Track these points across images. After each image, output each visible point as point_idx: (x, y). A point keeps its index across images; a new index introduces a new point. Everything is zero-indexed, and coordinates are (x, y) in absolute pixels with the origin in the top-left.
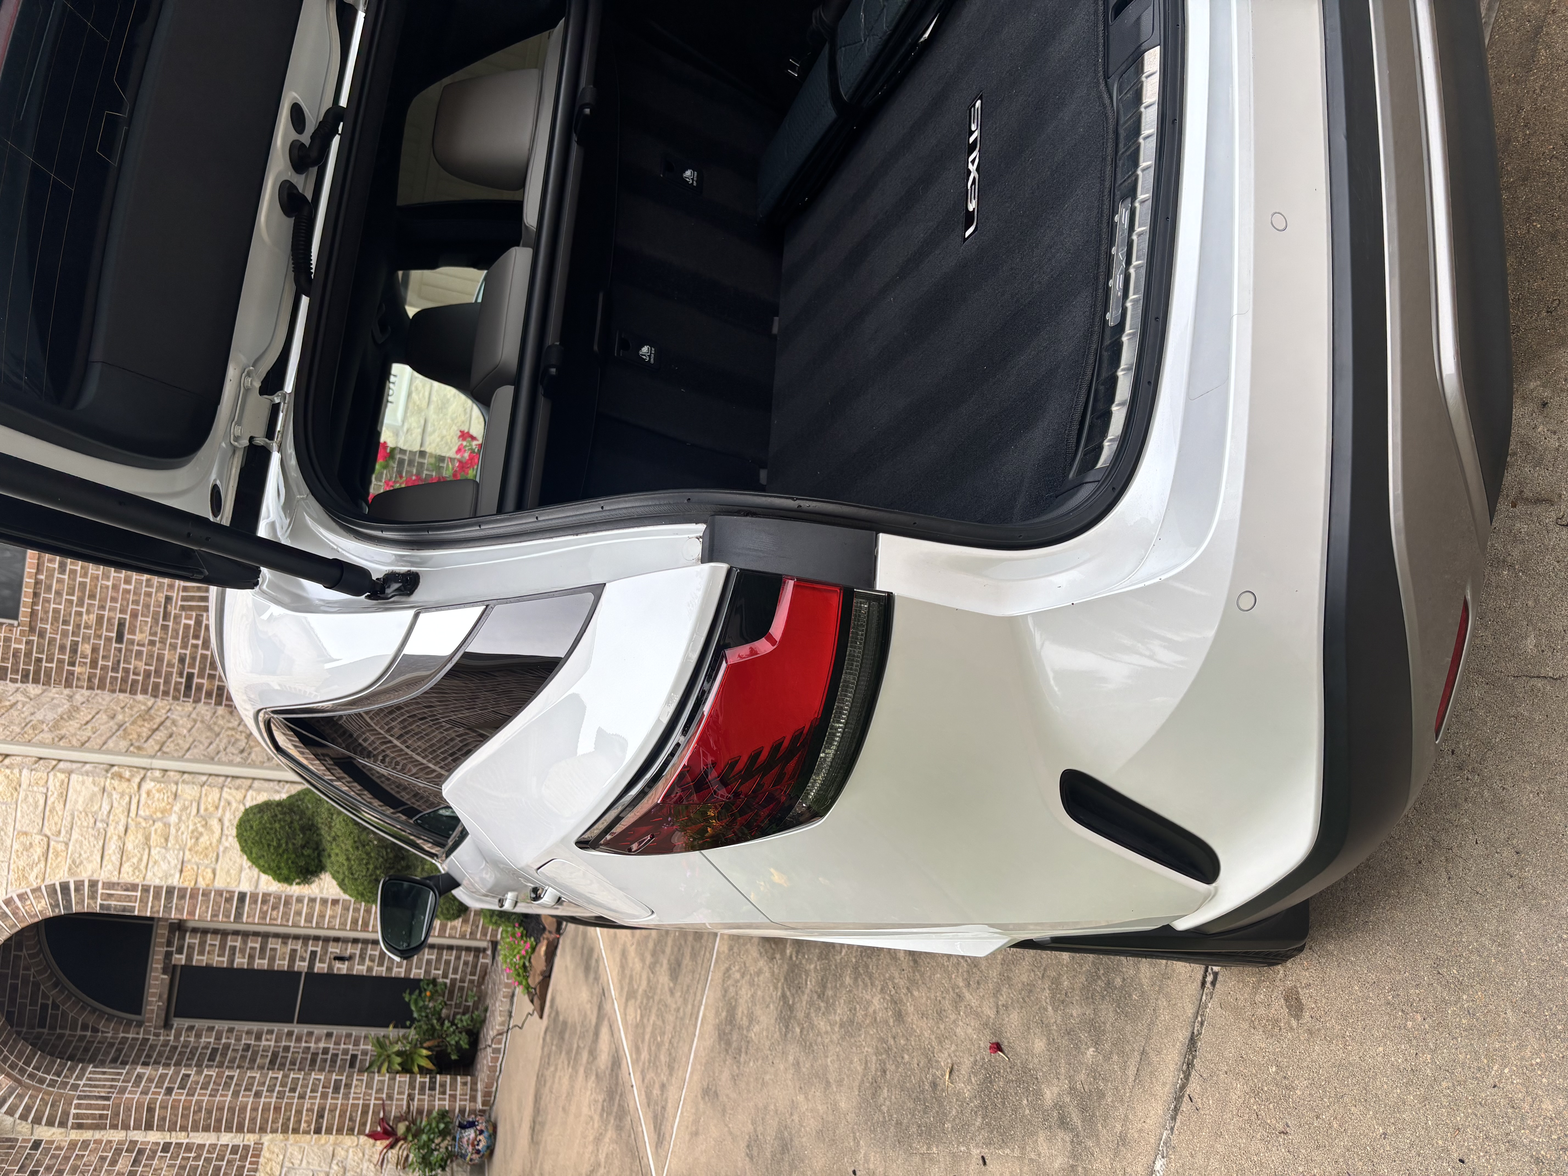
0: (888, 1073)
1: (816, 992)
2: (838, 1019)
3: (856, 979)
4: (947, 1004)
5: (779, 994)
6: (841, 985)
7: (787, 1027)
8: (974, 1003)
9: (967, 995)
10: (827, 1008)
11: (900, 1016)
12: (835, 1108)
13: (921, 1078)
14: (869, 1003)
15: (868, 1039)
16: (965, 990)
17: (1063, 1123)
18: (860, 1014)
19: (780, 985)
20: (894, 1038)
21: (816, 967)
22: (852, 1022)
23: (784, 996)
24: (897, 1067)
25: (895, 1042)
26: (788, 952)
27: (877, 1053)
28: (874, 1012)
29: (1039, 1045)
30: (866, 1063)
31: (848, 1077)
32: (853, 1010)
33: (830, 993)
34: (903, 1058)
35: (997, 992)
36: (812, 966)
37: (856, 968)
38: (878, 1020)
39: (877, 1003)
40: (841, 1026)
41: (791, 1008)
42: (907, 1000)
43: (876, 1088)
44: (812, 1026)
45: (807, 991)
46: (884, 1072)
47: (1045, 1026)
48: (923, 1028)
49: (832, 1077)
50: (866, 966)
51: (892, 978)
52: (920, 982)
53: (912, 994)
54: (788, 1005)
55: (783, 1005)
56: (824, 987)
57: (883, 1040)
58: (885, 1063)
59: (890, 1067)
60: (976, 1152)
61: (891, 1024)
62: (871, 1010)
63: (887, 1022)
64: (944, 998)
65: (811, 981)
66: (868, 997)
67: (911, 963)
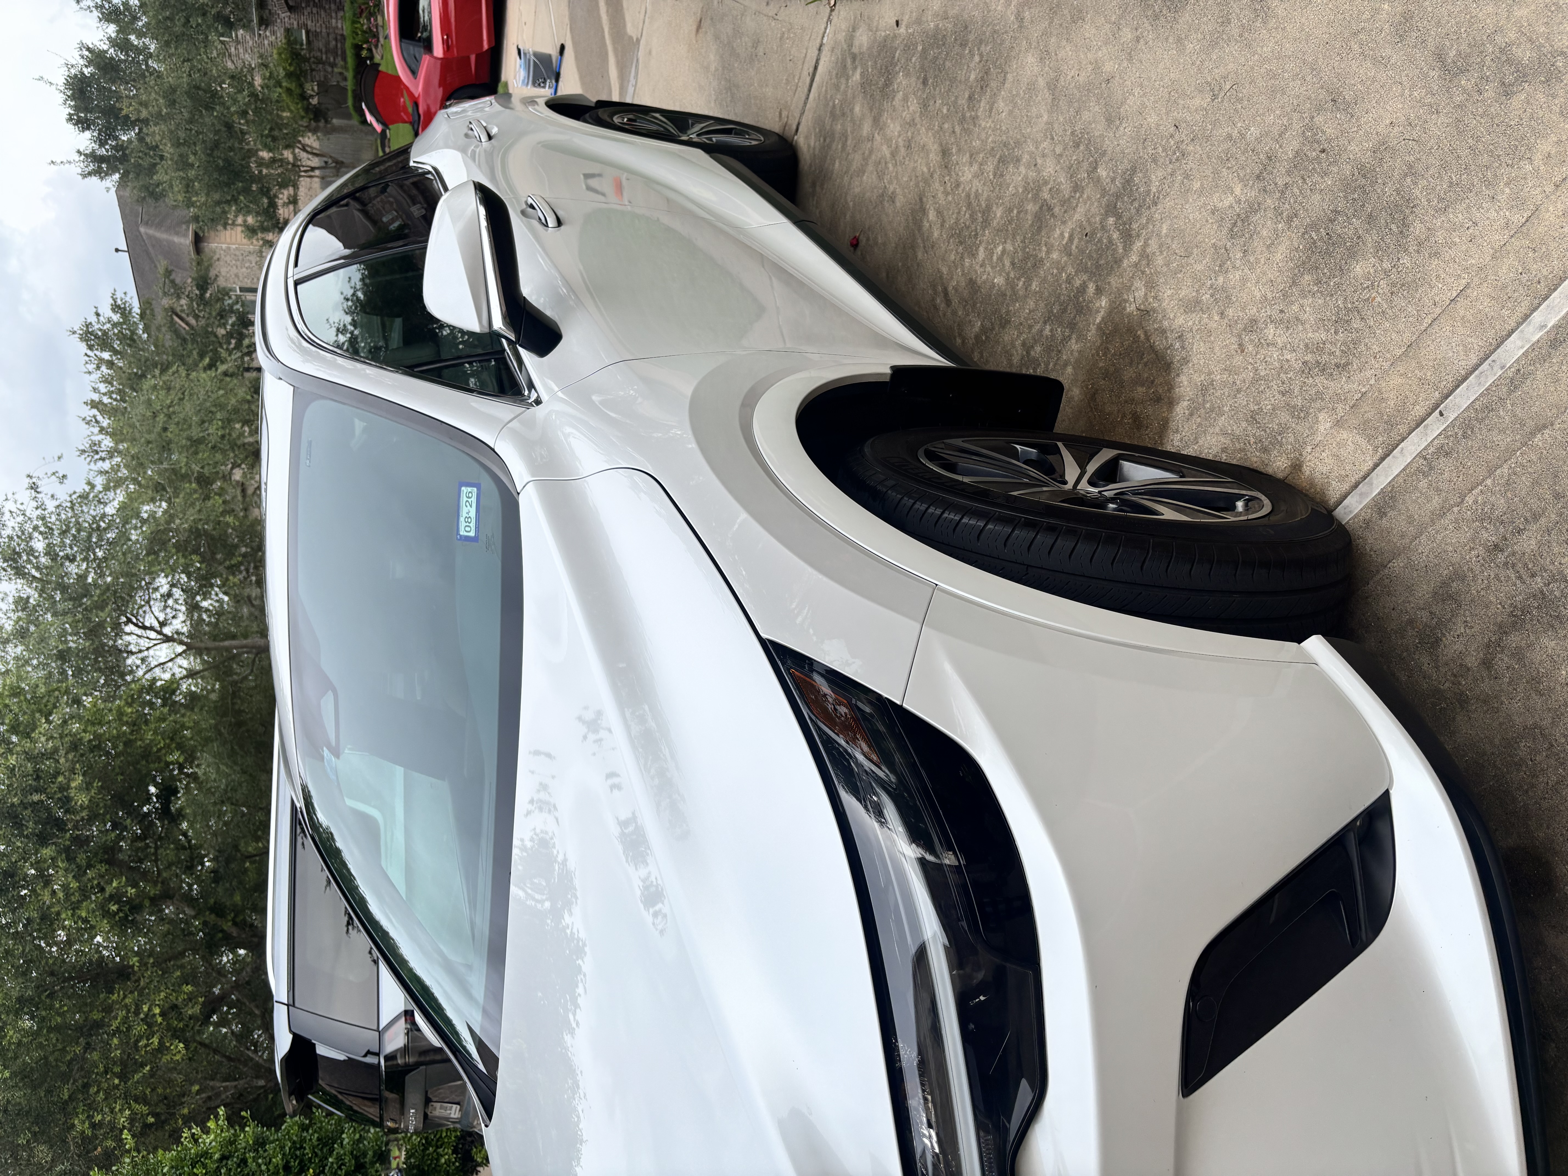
0: (967, 96)
1: (1053, 215)
2: (1022, 169)
3: (989, 208)
4: (903, 151)
5: (1138, 244)
6: (1010, 210)
7: (1128, 182)
8: (884, 148)
9: (888, 155)
10: (1039, 189)
11: (945, 152)
12: (1045, 55)
13: (935, 89)
14: (976, 176)
15: (983, 136)
16: (888, 159)
17: (854, 58)
18: (990, 167)
19: (1134, 258)
20: (954, 132)
21: (1048, 252)
22: (1002, 160)
23: (1128, 237)
24: (955, 102)
25: (953, 128)
26: (1104, 302)
27: (975, 119)
28: (971, 164)
29: (857, 109)
30: (991, 111)
31: (1018, 95)
32: (999, 174)
33: (1031, 207)
34: (948, 110)
35: (871, 152)
36: (1055, 256)
37: (986, 223)
38: (968, 155)
39: (967, 173)
40: (1018, 160)
41: (1111, 209)
42: (934, 166)
43: (983, 83)
44: (1072, 171)
45: (1070, 225)
46: (970, 98)
47: (853, 121)
48: (927, 138)
49: (1044, 96)
50: (973, 219)
51: (947, 194)
52: (920, 179)
53: (929, 169)
54: (1119, 217)
55: (1131, 220)
56: (1039, 218)
57: (966, 131)
58: (968, 107)
59: (963, 102)
60: (902, 30)
61: (954, 147)
62: (975, 167)
63: (959, 150)
64: (904, 158)
65: (1062, 234)
66: (976, 182)
67: (924, 199)
